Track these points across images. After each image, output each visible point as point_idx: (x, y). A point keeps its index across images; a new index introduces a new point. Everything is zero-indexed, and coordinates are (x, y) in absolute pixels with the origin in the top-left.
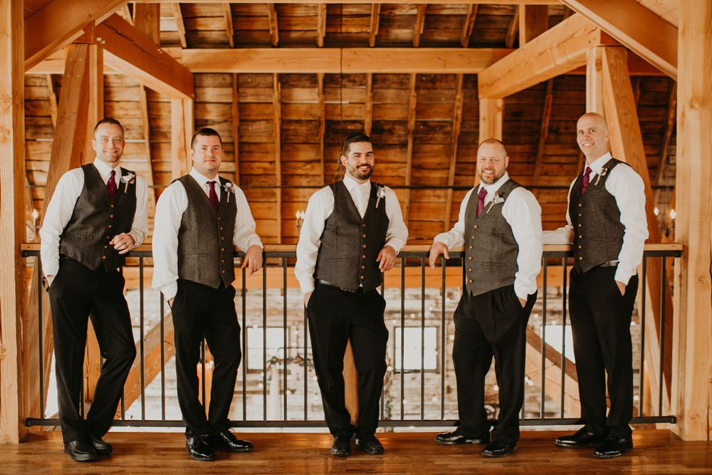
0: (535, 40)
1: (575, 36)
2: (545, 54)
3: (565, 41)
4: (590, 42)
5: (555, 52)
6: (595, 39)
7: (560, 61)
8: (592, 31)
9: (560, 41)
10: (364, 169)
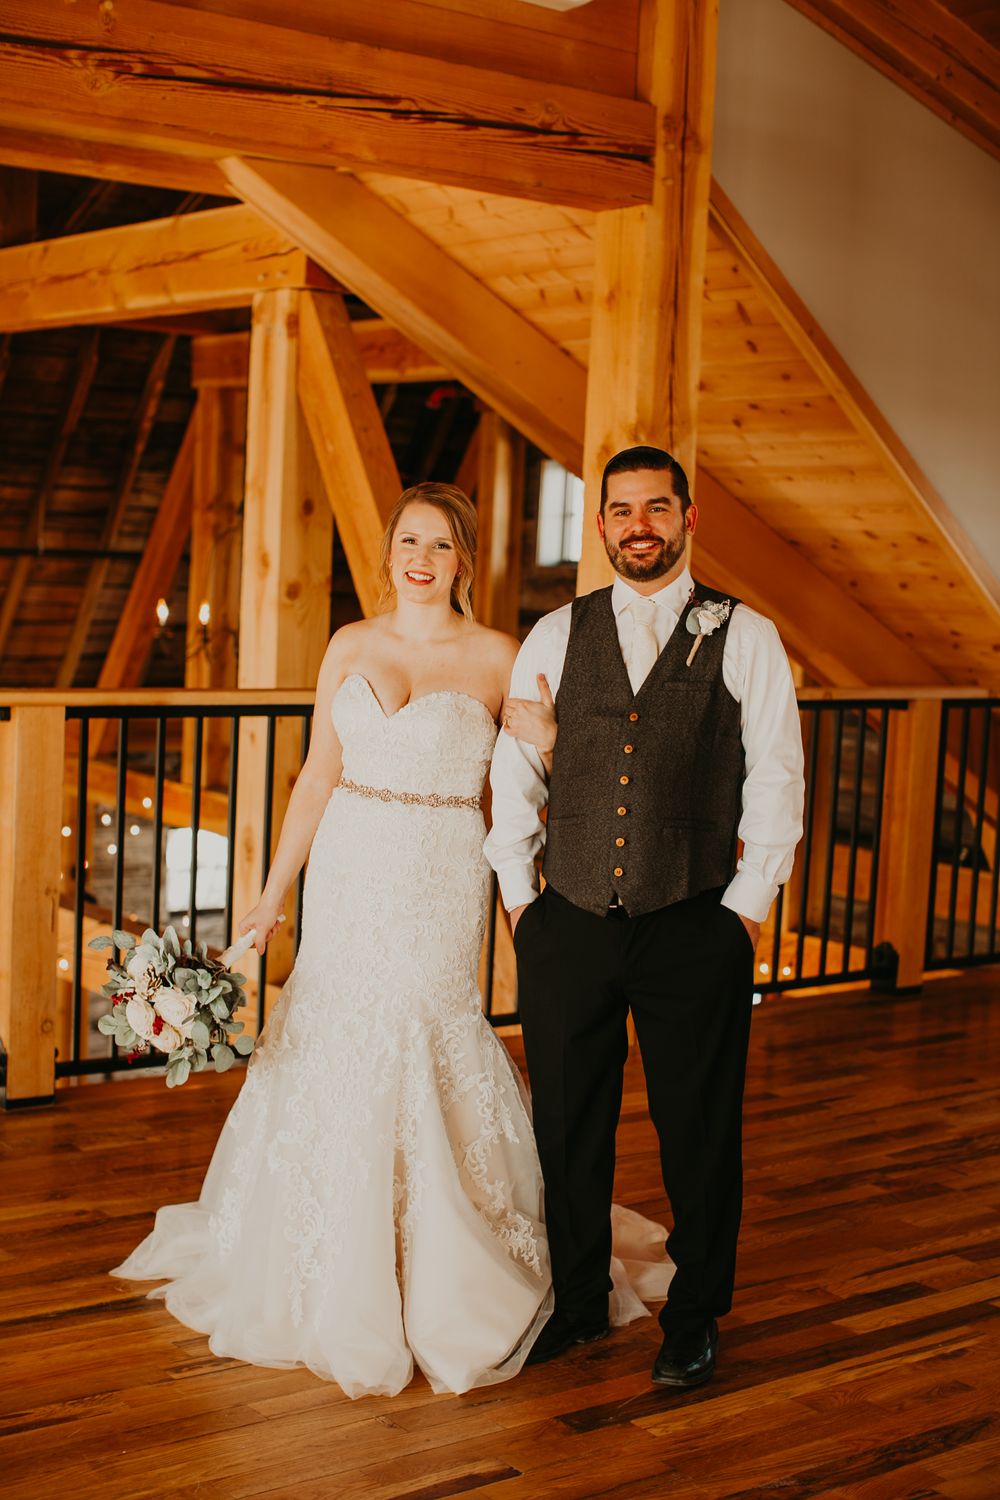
0: (38, 247)
1: (204, 257)
2: (77, 282)
3: (164, 263)
4: (266, 275)
5: (120, 281)
6: (285, 272)
7: (141, 303)
8: (275, 255)
9: (144, 261)
10: (640, 550)
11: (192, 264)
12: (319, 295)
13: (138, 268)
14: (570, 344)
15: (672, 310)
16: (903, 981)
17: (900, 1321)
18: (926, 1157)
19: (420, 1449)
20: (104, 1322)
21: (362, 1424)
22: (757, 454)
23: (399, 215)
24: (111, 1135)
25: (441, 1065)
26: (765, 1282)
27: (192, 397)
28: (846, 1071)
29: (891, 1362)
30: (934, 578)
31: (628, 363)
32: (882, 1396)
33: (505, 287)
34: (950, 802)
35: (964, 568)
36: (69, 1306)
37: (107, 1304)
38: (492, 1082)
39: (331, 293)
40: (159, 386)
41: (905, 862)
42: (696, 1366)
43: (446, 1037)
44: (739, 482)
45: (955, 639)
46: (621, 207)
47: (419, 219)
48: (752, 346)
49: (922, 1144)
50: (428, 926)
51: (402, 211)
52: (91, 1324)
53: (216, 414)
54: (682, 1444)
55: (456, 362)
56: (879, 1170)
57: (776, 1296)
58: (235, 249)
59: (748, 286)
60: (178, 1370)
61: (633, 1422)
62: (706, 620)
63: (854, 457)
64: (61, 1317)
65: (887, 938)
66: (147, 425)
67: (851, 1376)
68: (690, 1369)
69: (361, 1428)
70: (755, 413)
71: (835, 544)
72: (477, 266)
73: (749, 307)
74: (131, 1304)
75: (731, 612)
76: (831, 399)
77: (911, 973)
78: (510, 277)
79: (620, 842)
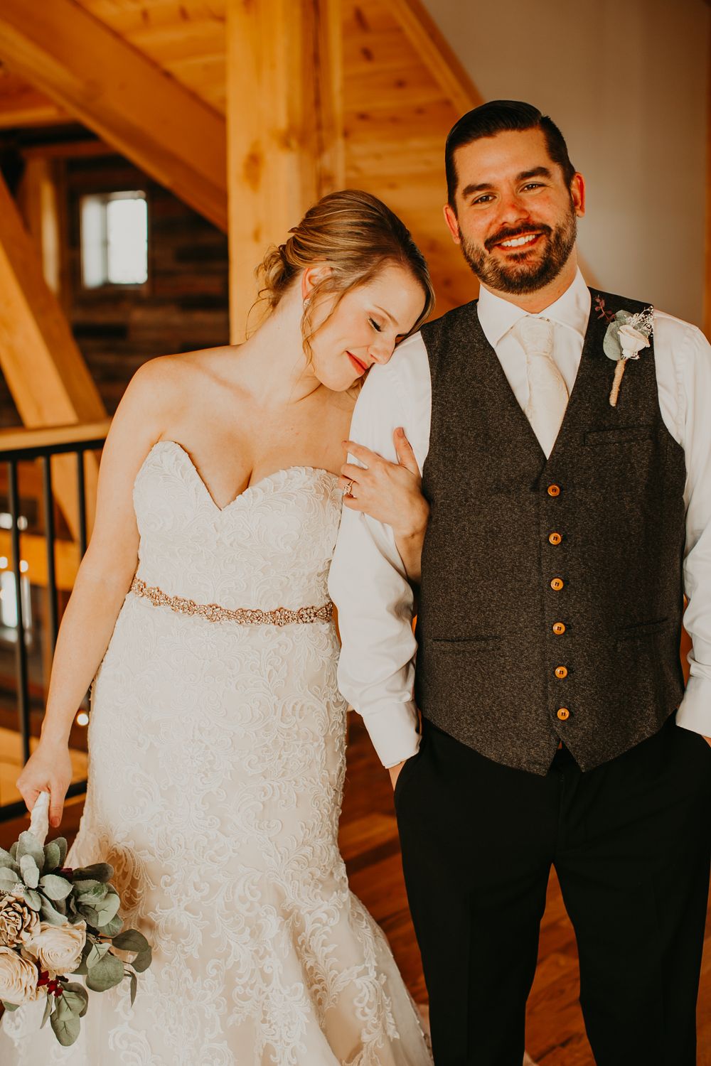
10: (518, 247)
14: (173, 66)
15: (313, 9)
38: (373, 974)
43: (310, 928)
48: (367, 54)
50: (280, 788)
70: (364, 123)
76: (449, 103)
79: (561, 672)
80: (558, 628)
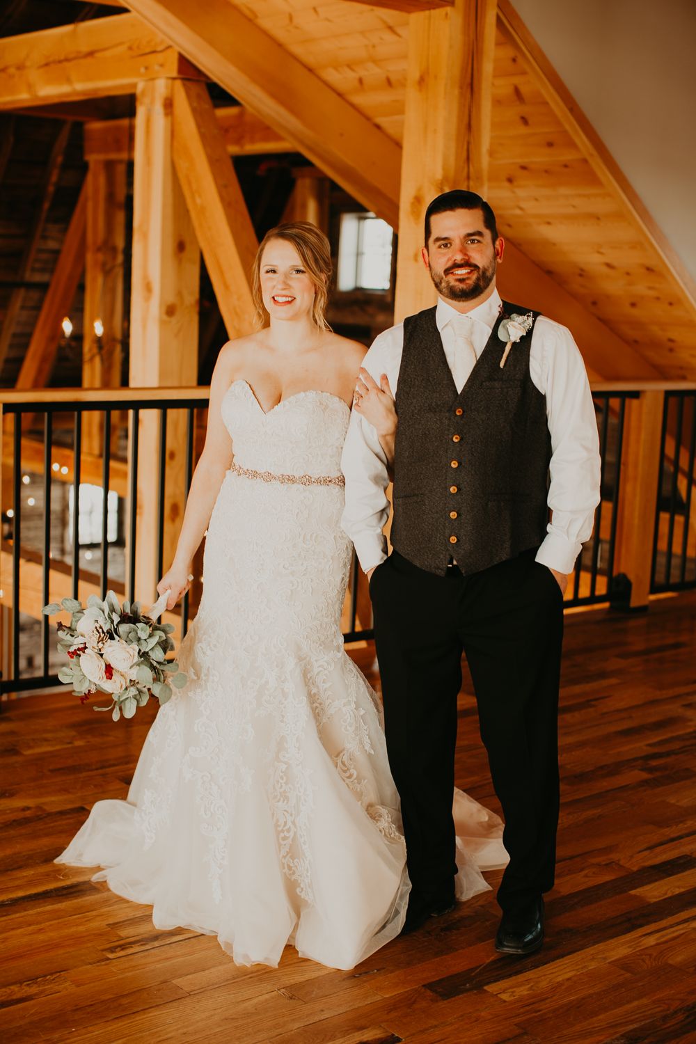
1: (98, 55)
3: (65, 60)
4: (146, 68)
5: (33, 75)
6: (162, 65)
7: (50, 91)
8: (154, 52)
9: (51, 59)
10: (461, 275)
11: (89, 60)
12: (188, 83)
13: (47, 65)
14: (381, 121)
15: (469, 90)
16: (635, 602)
17: (682, 890)
18: (676, 746)
19: (316, 1019)
20: (49, 908)
21: (267, 996)
22: (523, 205)
23: (250, 20)
24: (46, 740)
25: (312, 693)
26: (572, 858)
27: (85, 167)
28: (603, 675)
29: (681, 927)
30: (658, 298)
31: (435, 131)
32: (679, 959)
33: (332, 76)
34: (670, 468)
35: (683, 291)
36: (20, 894)
37: (51, 891)
38: (353, 706)
39: (197, 81)
40: (60, 159)
41: (636, 514)
42: (530, 937)
43: (316, 670)
44: (509, 226)
45: (670, 344)
46: (429, 9)
47: (265, 23)
48: (525, 121)
49: (669, 735)
50: (302, 582)
51: (251, 16)
52: (39, 910)
53: (102, 180)
54: (528, 1008)
55: (294, 135)
56: (642, 758)
57: (582, 869)
58: (123, 48)
59: (524, 73)
60: (112, 950)
61: (486, 988)
62: (514, 330)
63: (601, 206)
64: (15, 903)
65: (622, 570)
66: (51, 189)
67: (651, 941)
68: (526, 940)
69: (266, 1000)
70: (525, 172)
71: (582, 273)
72: (310, 60)
73: (524, 90)
74: (72, 890)
75: (534, 322)
76: (585, 161)
77: (641, 596)
78: (336, 68)
79: (453, 515)
80: (453, 489)
